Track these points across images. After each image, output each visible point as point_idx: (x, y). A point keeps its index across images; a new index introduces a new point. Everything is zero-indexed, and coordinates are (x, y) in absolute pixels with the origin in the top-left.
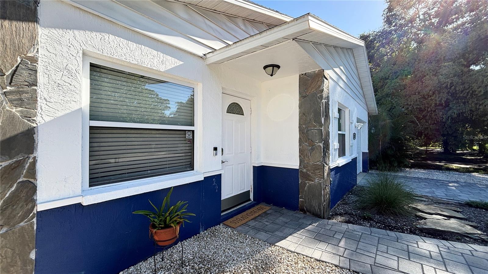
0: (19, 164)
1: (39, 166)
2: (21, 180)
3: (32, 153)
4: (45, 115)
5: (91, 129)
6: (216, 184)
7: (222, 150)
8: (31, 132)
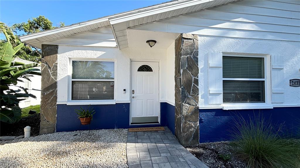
0: (53, 91)
1: (58, 92)
2: (54, 95)
3: (56, 88)
4: (59, 78)
5: (72, 81)
6: (125, 108)
7: (133, 91)
8: (56, 83)
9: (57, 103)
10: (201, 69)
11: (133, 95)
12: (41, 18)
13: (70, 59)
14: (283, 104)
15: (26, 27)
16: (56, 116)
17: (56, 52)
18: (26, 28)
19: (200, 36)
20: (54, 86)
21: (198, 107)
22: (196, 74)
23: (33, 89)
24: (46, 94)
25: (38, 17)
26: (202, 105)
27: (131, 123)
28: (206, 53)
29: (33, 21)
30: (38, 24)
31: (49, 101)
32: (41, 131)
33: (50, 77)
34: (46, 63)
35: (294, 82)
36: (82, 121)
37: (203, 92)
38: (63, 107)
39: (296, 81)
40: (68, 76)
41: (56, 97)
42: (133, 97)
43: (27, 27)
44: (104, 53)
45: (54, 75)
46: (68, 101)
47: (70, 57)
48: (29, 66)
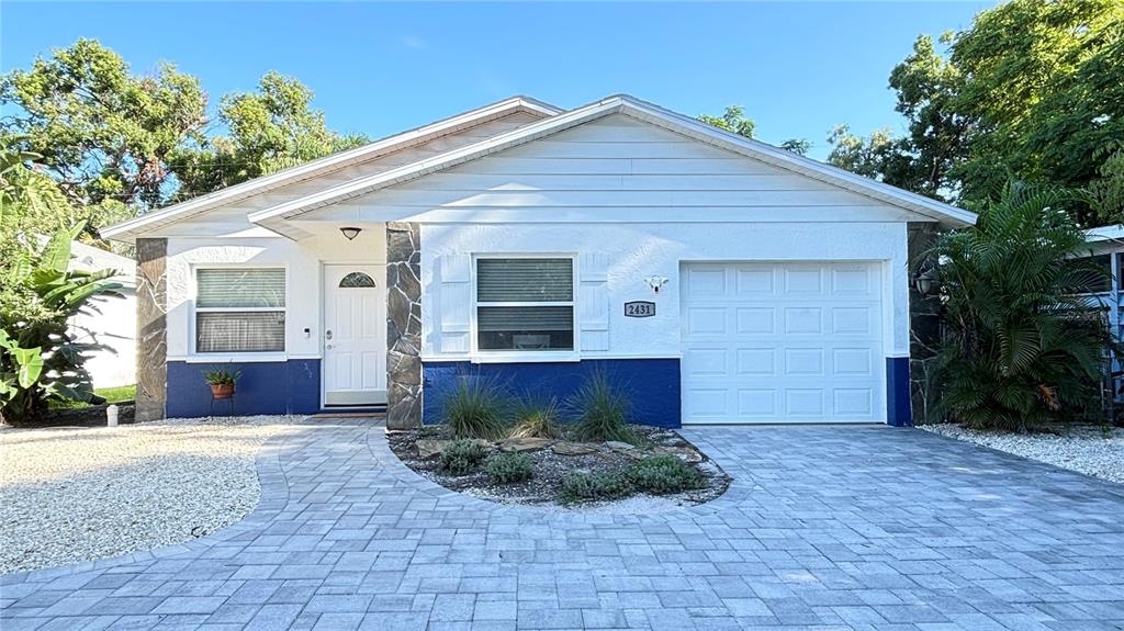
0: (160, 334)
1: (168, 336)
2: (161, 342)
3: (165, 328)
4: (170, 307)
5: (198, 313)
6: (310, 371)
7: (329, 333)
8: (164, 317)
9: (167, 359)
10: (427, 287)
11: (328, 342)
12: (84, 49)
13: (191, 265)
14: (608, 353)
15: (27, 92)
16: (166, 385)
17: (164, 253)
18: (31, 94)
19: (424, 224)
20: (160, 323)
21: (420, 358)
22: (417, 296)
23: (106, 334)
24: (145, 339)
25: (75, 46)
26: (427, 356)
27: (326, 406)
28: (436, 256)
29: (53, 62)
30: (72, 75)
31: (152, 355)
32: (137, 416)
33: (152, 304)
34: (146, 277)
35: (635, 308)
36: (215, 391)
37: (431, 330)
38: (178, 367)
39: (640, 305)
40: (190, 301)
41: (164, 347)
42: (330, 347)
43: (31, 89)
44: (260, 250)
45: (160, 301)
46: (189, 355)
47: (192, 262)
48: (98, 276)
